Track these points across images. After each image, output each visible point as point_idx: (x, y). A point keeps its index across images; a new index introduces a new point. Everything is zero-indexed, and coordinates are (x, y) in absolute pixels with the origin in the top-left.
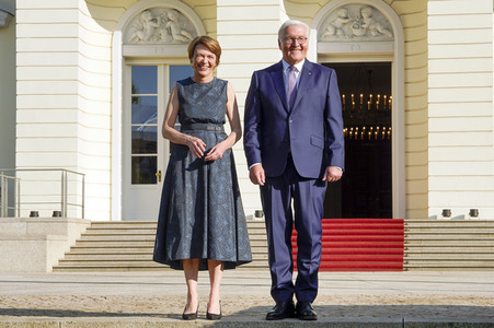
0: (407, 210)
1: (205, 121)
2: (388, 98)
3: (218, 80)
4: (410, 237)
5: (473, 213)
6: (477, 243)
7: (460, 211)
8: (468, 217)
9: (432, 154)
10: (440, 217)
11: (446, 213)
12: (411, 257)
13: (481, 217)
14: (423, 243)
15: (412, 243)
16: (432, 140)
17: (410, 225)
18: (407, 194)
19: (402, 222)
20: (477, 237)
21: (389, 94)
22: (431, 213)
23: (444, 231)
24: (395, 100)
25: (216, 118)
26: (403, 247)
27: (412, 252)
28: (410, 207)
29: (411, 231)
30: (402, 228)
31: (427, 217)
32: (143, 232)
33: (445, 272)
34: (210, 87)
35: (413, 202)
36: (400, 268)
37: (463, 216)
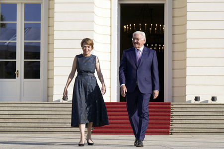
0: (173, 97)
1: (87, 72)
2: (162, 26)
3: (93, 55)
4: (174, 114)
5: (213, 99)
6: (215, 118)
7: (205, 97)
8: (210, 102)
9: (189, 62)
10: (193, 101)
11: (197, 99)
12: (174, 126)
13: (218, 101)
14: (182, 118)
15: (175, 118)
16: (189, 53)
17: (175, 106)
18: (173, 87)
19: (170, 104)
20: (216, 114)
21: (163, 24)
22: (188, 99)
23: (195, 110)
24: (166, 28)
25: (92, 71)
26: (170, 120)
27: (175, 123)
28: (175, 95)
29: (175, 110)
30: (170, 108)
31: (185, 101)
32: (6, 109)
33: (195, 136)
34: (89, 58)
35: (177, 91)
36: (167, 133)
37: (207, 101)
